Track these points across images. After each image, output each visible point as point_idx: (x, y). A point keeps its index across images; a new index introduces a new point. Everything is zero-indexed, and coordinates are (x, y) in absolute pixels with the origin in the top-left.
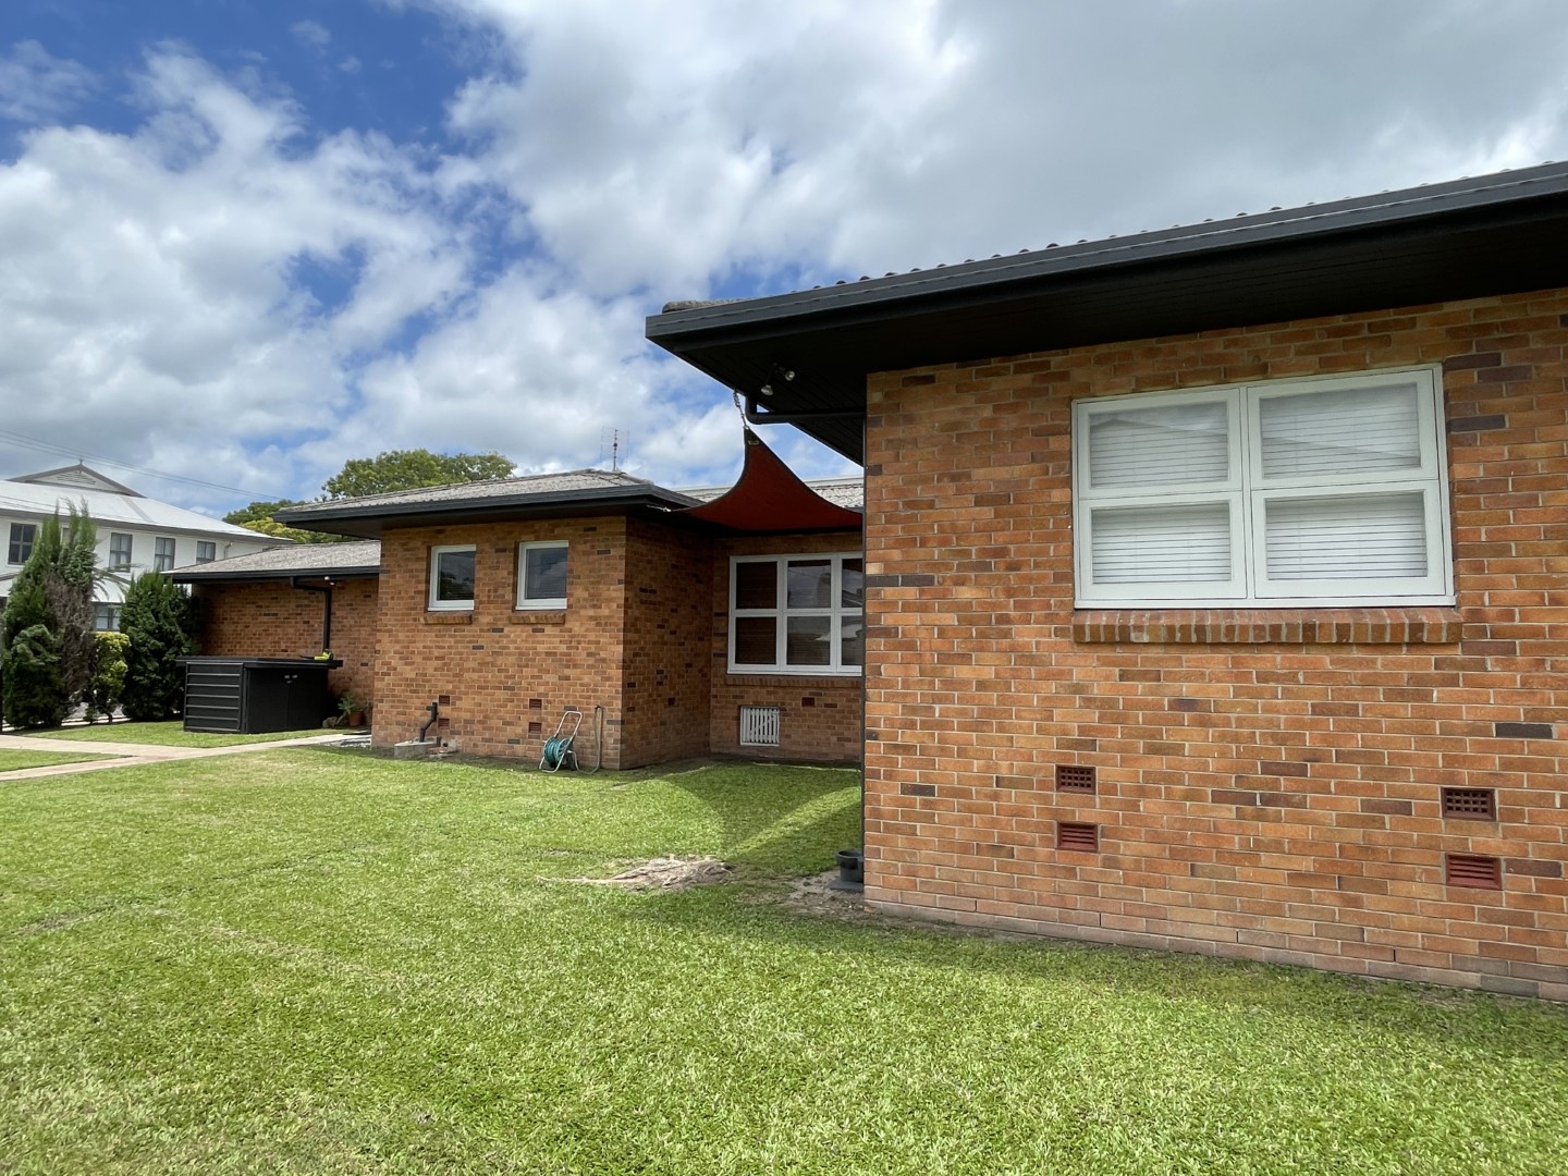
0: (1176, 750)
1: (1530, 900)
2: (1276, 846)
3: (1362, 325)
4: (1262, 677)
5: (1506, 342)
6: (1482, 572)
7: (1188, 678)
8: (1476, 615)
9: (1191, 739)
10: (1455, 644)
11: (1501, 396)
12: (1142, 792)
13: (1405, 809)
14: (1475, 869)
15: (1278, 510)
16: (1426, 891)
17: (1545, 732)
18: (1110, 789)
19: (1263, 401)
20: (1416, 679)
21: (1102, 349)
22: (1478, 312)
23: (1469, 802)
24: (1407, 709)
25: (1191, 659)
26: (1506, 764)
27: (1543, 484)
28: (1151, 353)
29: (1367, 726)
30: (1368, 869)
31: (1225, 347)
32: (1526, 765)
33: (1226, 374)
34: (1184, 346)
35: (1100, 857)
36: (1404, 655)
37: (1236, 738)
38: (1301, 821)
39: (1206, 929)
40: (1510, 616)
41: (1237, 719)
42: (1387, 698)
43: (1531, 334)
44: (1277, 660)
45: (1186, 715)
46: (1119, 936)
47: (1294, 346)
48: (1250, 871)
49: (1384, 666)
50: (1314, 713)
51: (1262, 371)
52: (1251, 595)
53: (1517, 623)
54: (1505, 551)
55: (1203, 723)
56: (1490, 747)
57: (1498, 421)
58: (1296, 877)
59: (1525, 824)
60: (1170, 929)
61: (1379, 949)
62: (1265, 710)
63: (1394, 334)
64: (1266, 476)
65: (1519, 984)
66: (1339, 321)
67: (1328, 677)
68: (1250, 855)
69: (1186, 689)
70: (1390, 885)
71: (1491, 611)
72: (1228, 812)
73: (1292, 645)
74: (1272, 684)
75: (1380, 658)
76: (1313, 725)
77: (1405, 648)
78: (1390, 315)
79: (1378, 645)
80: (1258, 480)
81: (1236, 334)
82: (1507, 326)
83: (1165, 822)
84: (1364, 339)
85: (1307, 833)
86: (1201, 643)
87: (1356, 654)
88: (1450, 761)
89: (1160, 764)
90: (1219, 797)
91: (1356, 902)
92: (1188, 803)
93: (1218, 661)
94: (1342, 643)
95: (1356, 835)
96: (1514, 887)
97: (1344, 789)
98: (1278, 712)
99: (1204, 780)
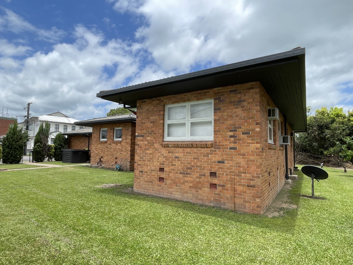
0: (175, 165)
1: (221, 191)
2: (187, 182)
3: (202, 92)
4: (187, 153)
5: (222, 95)
6: (217, 135)
7: (177, 153)
8: (216, 142)
9: (177, 163)
10: (212, 147)
11: (221, 105)
12: (170, 172)
13: (204, 175)
14: (213, 186)
15: (193, 124)
16: (207, 189)
17: (224, 163)
18: (166, 172)
19: (191, 105)
20: (207, 153)
21: (168, 96)
22: (218, 90)
23: (213, 174)
24: (206, 158)
25: (177, 149)
26: (219, 168)
27: (226, 120)
28: (174, 97)
29: (201, 161)
30: (200, 185)
31: (184, 96)
32: (221, 168)
33: (184, 101)
34: (179, 96)
35: (164, 183)
36: (206, 149)
37: (183, 163)
38: (191, 178)
39: (177, 195)
40: (220, 142)
41: (183, 160)
42: (203, 157)
43: (225, 94)
44: (188, 150)
45: (177, 159)
46: (166, 197)
47: (193, 96)
48: (184, 186)
49: (203, 151)
50: (193, 159)
51: (189, 100)
52: (188, 139)
53: (221, 144)
54: (220, 131)
55: (179, 160)
56: (216, 165)
57: (220, 109)
58: (190, 187)
59: (220, 178)
60: (173, 196)
61: (200, 199)
62: (187, 158)
63: (207, 94)
64: (191, 118)
65: (218, 205)
66: (200, 91)
67: (195, 153)
68: (183, 183)
69: (177, 155)
70: (202, 188)
71: (218, 142)
72: (181, 176)
73: (190, 147)
74: (188, 154)
75: (202, 150)
76: (193, 161)
77: (206, 148)
78: (206, 91)
79: (201, 147)
80: (190, 119)
81: (186, 94)
82: (222, 92)
83: (173, 178)
84: (203, 95)
85: (192, 179)
86: (178, 147)
87: (199, 149)
88: (211, 167)
89: (173, 167)
90: (181, 173)
91: (197, 191)
92: (176, 174)
93: (181, 150)
94: (197, 147)
95: (198, 180)
96: (219, 189)
97: (197, 172)
98: (188, 159)
99: (178, 170)
